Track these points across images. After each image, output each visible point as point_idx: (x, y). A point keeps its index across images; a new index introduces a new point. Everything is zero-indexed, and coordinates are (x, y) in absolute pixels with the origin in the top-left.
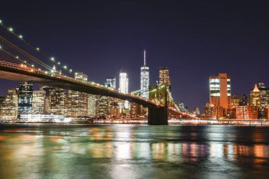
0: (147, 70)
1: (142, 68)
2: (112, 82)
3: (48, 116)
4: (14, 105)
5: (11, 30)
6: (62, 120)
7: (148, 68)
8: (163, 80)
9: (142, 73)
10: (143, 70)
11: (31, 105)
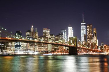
0: (84, 25)
1: (82, 24)
2: (64, 32)
3: (27, 51)
4: (13, 46)
5: (3, 28)
6: (33, 53)
7: (85, 24)
8: (89, 31)
9: (82, 27)
10: (83, 25)
11: (21, 46)
